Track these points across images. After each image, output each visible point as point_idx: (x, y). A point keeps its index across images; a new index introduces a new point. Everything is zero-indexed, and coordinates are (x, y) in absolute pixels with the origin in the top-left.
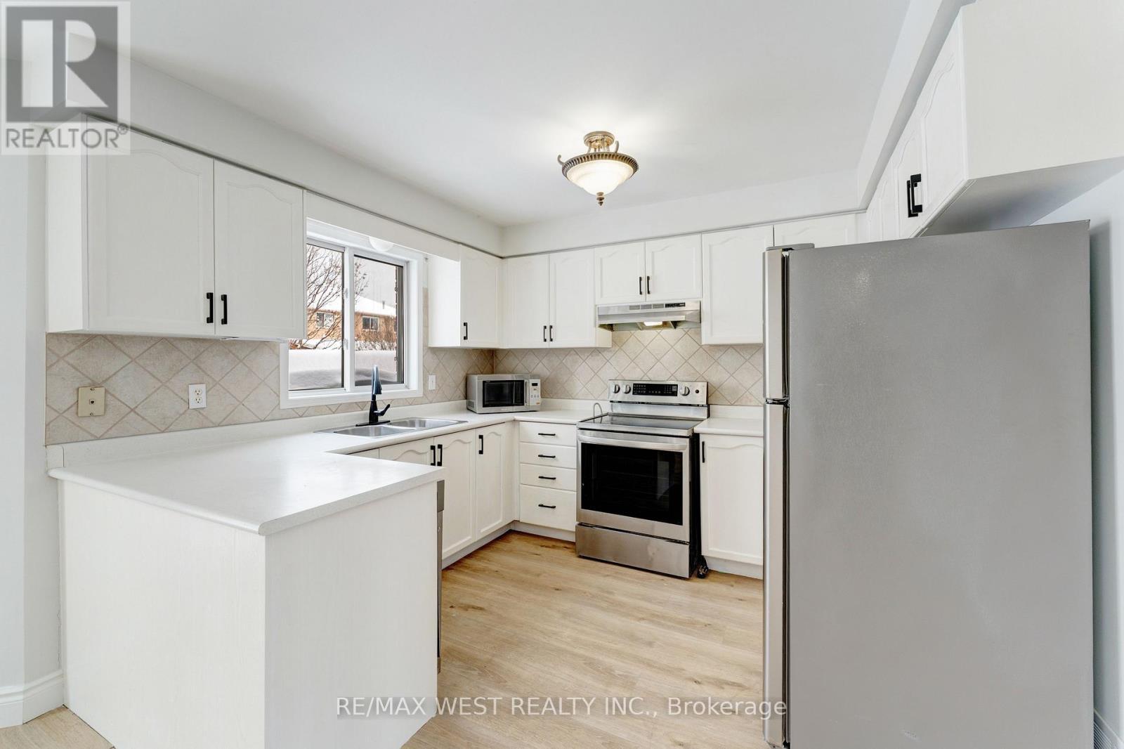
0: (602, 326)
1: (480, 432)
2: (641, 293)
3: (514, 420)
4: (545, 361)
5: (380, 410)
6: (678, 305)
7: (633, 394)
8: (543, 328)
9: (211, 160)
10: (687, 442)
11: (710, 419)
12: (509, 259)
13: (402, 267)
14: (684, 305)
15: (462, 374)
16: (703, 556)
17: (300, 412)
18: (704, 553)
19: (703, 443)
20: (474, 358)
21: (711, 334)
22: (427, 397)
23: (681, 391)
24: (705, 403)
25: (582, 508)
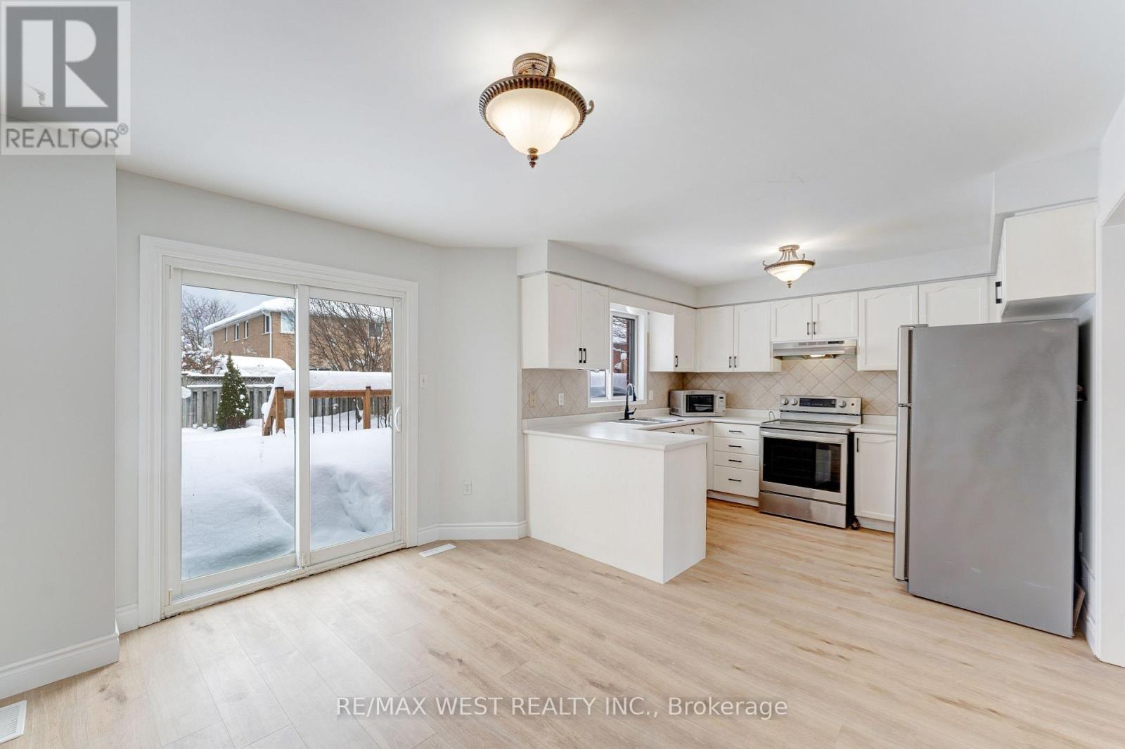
0: (776, 357)
1: (693, 427)
2: (808, 334)
3: (710, 422)
4: (725, 381)
5: (630, 412)
6: (838, 342)
7: (800, 405)
8: (728, 359)
9: (579, 281)
10: (845, 438)
11: (863, 425)
12: (702, 310)
13: (634, 320)
14: (842, 342)
15: (666, 390)
16: (855, 516)
17: (595, 410)
18: (856, 514)
19: (858, 439)
20: (673, 379)
21: (864, 363)
22: (649, 405)
23: (839, 403)
24: (859, 413)
25: (764, 479)
